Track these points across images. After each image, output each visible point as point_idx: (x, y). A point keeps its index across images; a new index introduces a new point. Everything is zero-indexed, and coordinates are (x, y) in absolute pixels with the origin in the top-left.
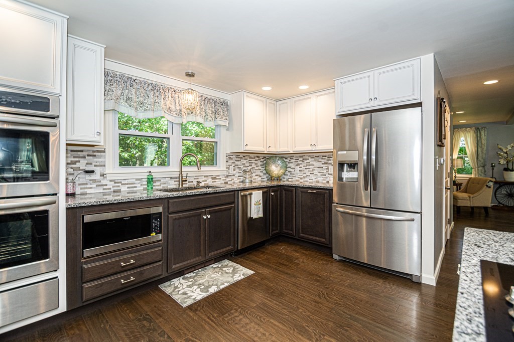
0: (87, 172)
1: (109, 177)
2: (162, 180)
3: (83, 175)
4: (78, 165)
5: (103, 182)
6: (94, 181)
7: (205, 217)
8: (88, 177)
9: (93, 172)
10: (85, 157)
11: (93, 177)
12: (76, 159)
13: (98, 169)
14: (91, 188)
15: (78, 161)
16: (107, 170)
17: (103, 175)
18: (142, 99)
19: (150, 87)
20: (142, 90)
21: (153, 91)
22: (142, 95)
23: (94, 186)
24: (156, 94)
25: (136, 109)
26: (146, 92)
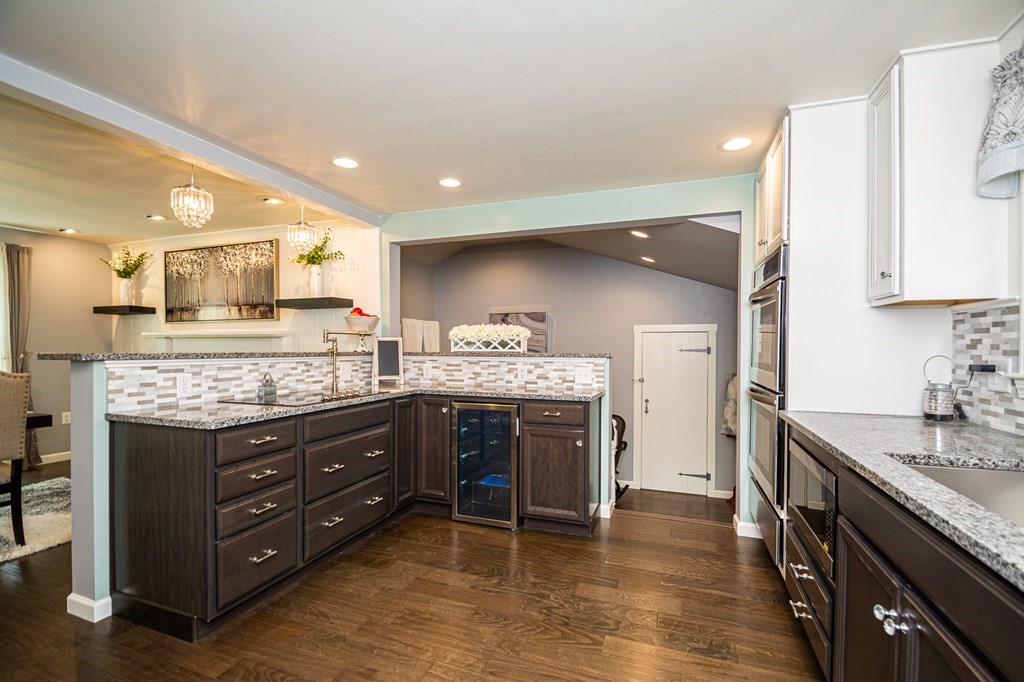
1: (1020, 390)
3: (985, 378)
4: (978, 350)
6: (1002, 397)
9: (993, 369)
10: (987, 330)
12: (977, 336)
13: (1010, 361)
14: (996, 415)
15: (979, 341)
16: (1022, 367)
17: (1013, 383)
23: (1001, 410)
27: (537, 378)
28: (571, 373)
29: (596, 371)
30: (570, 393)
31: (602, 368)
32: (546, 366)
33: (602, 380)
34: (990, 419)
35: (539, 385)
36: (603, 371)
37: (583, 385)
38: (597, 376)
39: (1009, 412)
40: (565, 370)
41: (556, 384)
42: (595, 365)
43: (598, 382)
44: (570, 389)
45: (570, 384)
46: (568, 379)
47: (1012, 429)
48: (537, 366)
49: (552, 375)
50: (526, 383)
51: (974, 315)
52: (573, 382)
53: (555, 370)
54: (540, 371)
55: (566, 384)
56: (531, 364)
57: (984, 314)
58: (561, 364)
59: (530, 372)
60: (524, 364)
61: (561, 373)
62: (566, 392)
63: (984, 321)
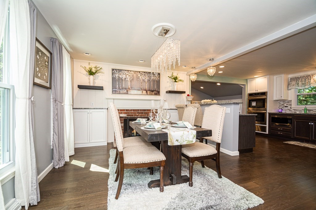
0: (286, 107)
1: (292, 108)
2: (314, 110)
3: (285, 108)
4: (284, 105)
5: (291, 110)
6: (288, 109)
7: (310, 124)
8: (287, 108)
9: (287, 107)
10: (286, 103)
11: (288, 108)
16: (292, 106)
17: (291, 108)
18: (303, 82)
19: (306, 77)
20: (303, 79)
21: (307, 78)
22: (303, 81)
23: (288, 111)
24: (309, 79)
25: (301, 86)
26: (306, 79)
34: (286, 111)
51: (283, 101)
57: (285, 101)
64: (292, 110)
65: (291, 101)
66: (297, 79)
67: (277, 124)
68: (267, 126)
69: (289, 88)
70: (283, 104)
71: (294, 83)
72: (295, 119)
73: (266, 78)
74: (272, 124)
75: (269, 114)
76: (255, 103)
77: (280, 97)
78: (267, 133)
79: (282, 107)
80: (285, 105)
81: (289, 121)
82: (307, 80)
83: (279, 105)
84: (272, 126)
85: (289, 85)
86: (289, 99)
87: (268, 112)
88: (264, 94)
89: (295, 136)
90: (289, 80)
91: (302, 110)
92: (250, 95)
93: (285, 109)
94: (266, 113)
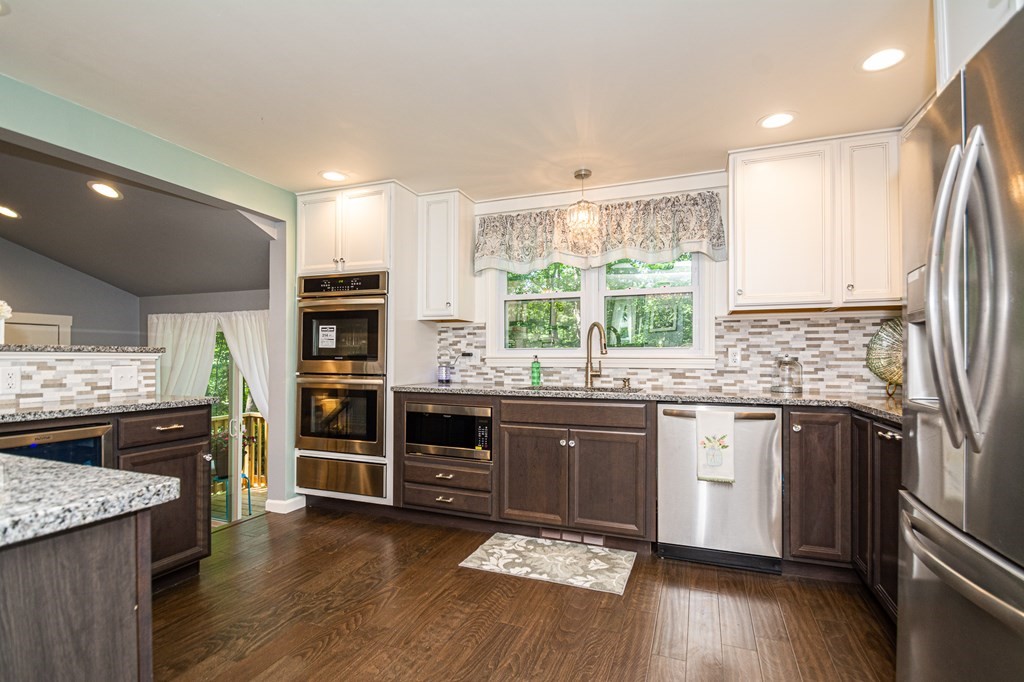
0: (464, 355)
1: (489, 363)
3: (463, 359)
4: (459, 346)
5: (484, 370)
6: (474, 367)
7: (563, 443)
8: (468, 361)
9: (469, 355)
10: (465, 337)
11: (473, 362)
12: (458, 339)
13: (479, 351)
14: (471, 376)
15: (459, 342)
16: (489, 353)
17: (483, 360)
18: (527, 242)
19: (538, 220)
20: (527, 228)
21: (541, 224)
22: (527, 236)
23: (474, 374)
24: (548, 228)
25: (520, 260)
26: (534, 229)
27: (43, 386)
28: (105, 375)
29: (144, 371)
30: (104, 404)
31: (153, 367)
32: (61, 367)
33: (153, 382)
34: (466, 379)
35: (46, 397)
36: (154, 370)
37: (125, 391)
38: (145, 378)
39: (478, 374)
40: (96, 372)
41: (80, 393)
42: (143, 363)
43: (147, 385)
44: (106, 398)
45: (105, 392)
46: (100, 384)
47: (482, 381)
48: (42, 366)
49: (69, 380)
50: (19, 396)
51: (454, 329)
52: (109, 387)
53: (77, 372)
54: (48, 375)
55: (97, 392)
56: (29, 364)
57: (462, 329)
58: (88, 363)
59: (27, 377)
60: (14, 364)
61: (89, 376)
62: (97, 405)
63: (462, 332)
64: (488, 370)
65: (484, 328)
66: (506, 222)
67: (432, 448)
68: (388, 460)
69: (478, 267)
70: (455, 343)
71: (493, 241)
72: (505, 422)
73: (379, 193)
74: (410, 450)
75: (398, 394)
76: (333, 335)
77: (444, 306)
78: (388, 500)
79: (452, 357)
80: (463, 347)
81: (482, 432)
82: (539, 234)
83: (438, 346)
84: (409, 459)
85: (476, 248)
86: (478, 320)
87: (391, 383)
88: (371, 282)
89: (508, 511)
90: (478, 229)
91: (524, 369)
92: (312, 285)
93: (463, 367)
94: (383, 387)
